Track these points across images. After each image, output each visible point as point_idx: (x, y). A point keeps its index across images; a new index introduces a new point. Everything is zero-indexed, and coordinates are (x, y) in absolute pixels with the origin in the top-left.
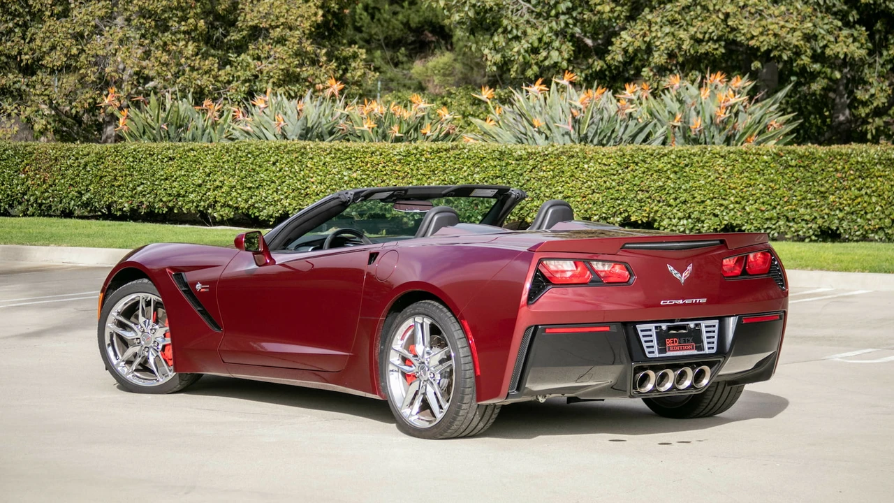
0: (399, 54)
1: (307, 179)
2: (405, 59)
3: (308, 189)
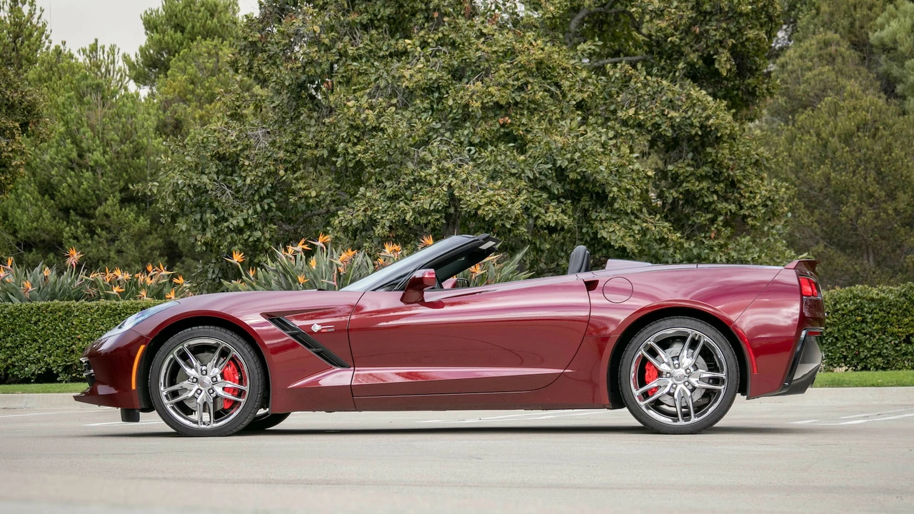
1: (73, 336)
3: (74, 346)
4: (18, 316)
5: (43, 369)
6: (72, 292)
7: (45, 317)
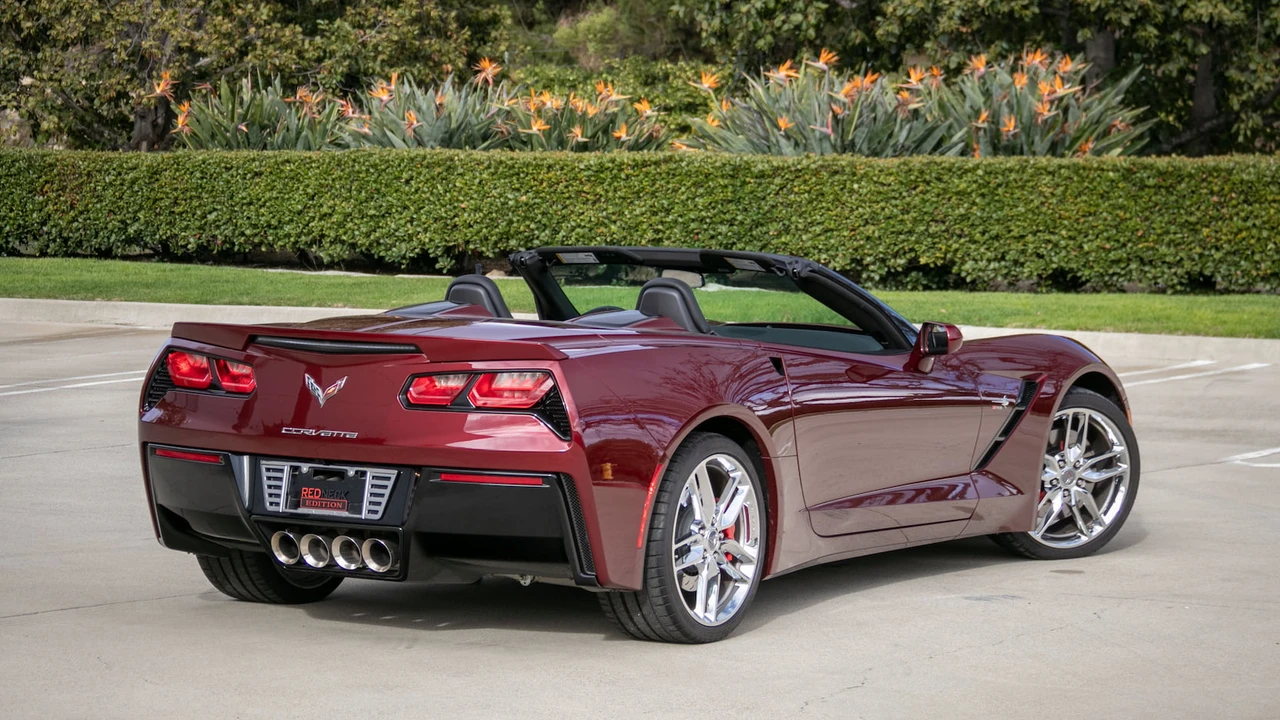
0: (534, 10)
1: (456, 204)
2: (544, 17)
3: (456, 219)
4: (384, 170)
5: (417, 250)
6: (477, 128)
7: (420, 174)
